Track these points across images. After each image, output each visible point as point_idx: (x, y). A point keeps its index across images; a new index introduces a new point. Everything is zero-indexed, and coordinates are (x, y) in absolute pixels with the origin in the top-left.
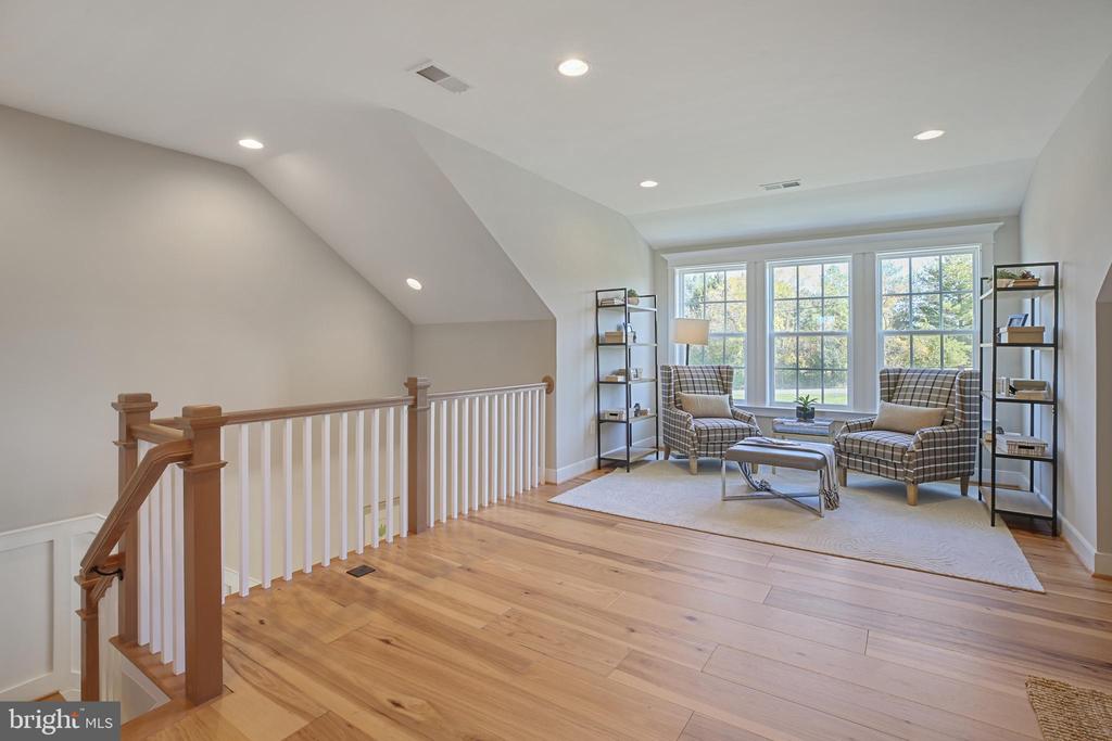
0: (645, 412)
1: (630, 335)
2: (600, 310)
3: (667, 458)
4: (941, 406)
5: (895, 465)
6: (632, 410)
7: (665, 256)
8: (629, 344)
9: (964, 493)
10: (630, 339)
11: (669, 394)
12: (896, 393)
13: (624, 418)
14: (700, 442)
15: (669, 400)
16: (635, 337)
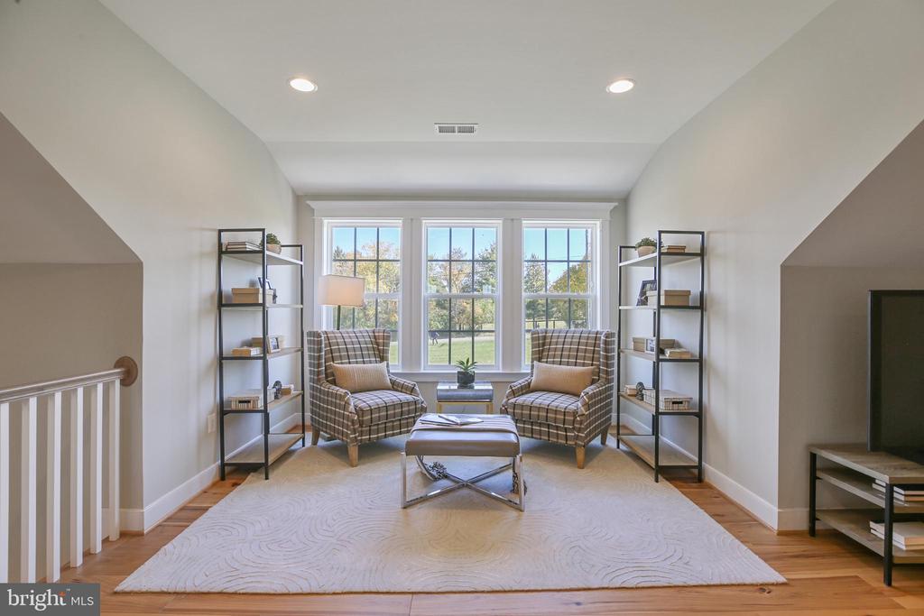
0: (287, 392)
1: (269, 293)
2: (224, 256)
3: (315, 442)
4: (588, 365)
5: (566, 430)
6: (271, 391)
7: (313, 204)
8: (267, 305)
9: (603, 442)
10: (269, 298)
11: (319, 365)
12: (546, 353)
13: (260, 405)
14: (361, 426)
15: (319, 373)
16: (275, 297)
